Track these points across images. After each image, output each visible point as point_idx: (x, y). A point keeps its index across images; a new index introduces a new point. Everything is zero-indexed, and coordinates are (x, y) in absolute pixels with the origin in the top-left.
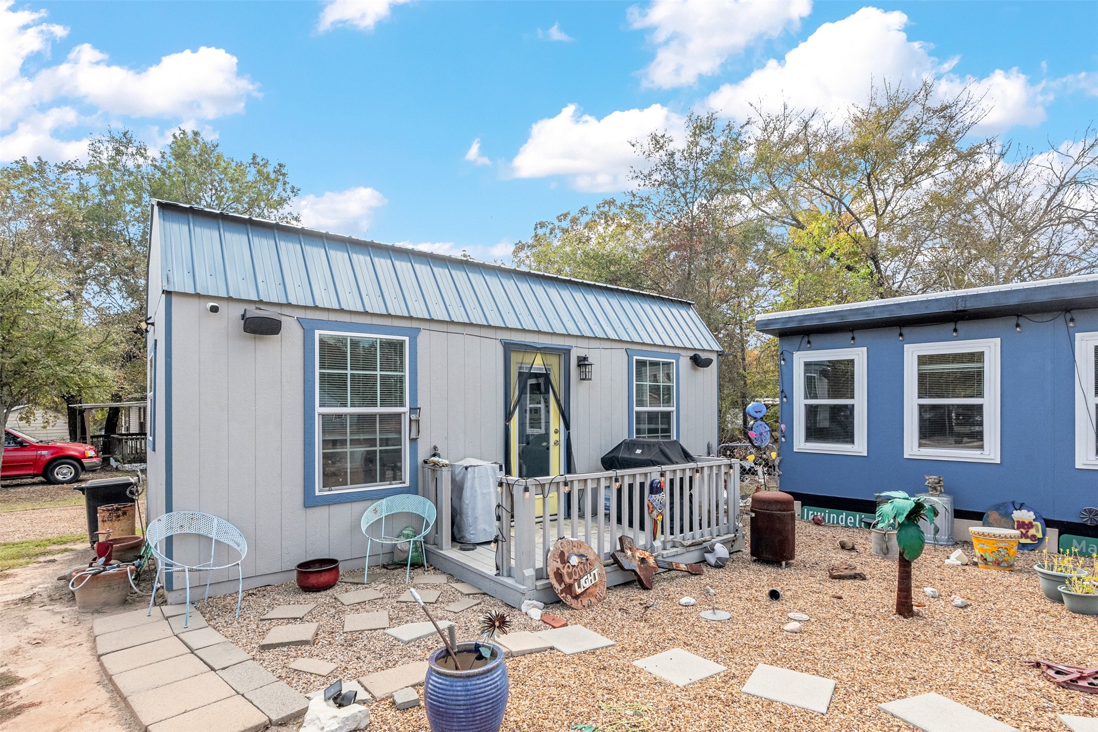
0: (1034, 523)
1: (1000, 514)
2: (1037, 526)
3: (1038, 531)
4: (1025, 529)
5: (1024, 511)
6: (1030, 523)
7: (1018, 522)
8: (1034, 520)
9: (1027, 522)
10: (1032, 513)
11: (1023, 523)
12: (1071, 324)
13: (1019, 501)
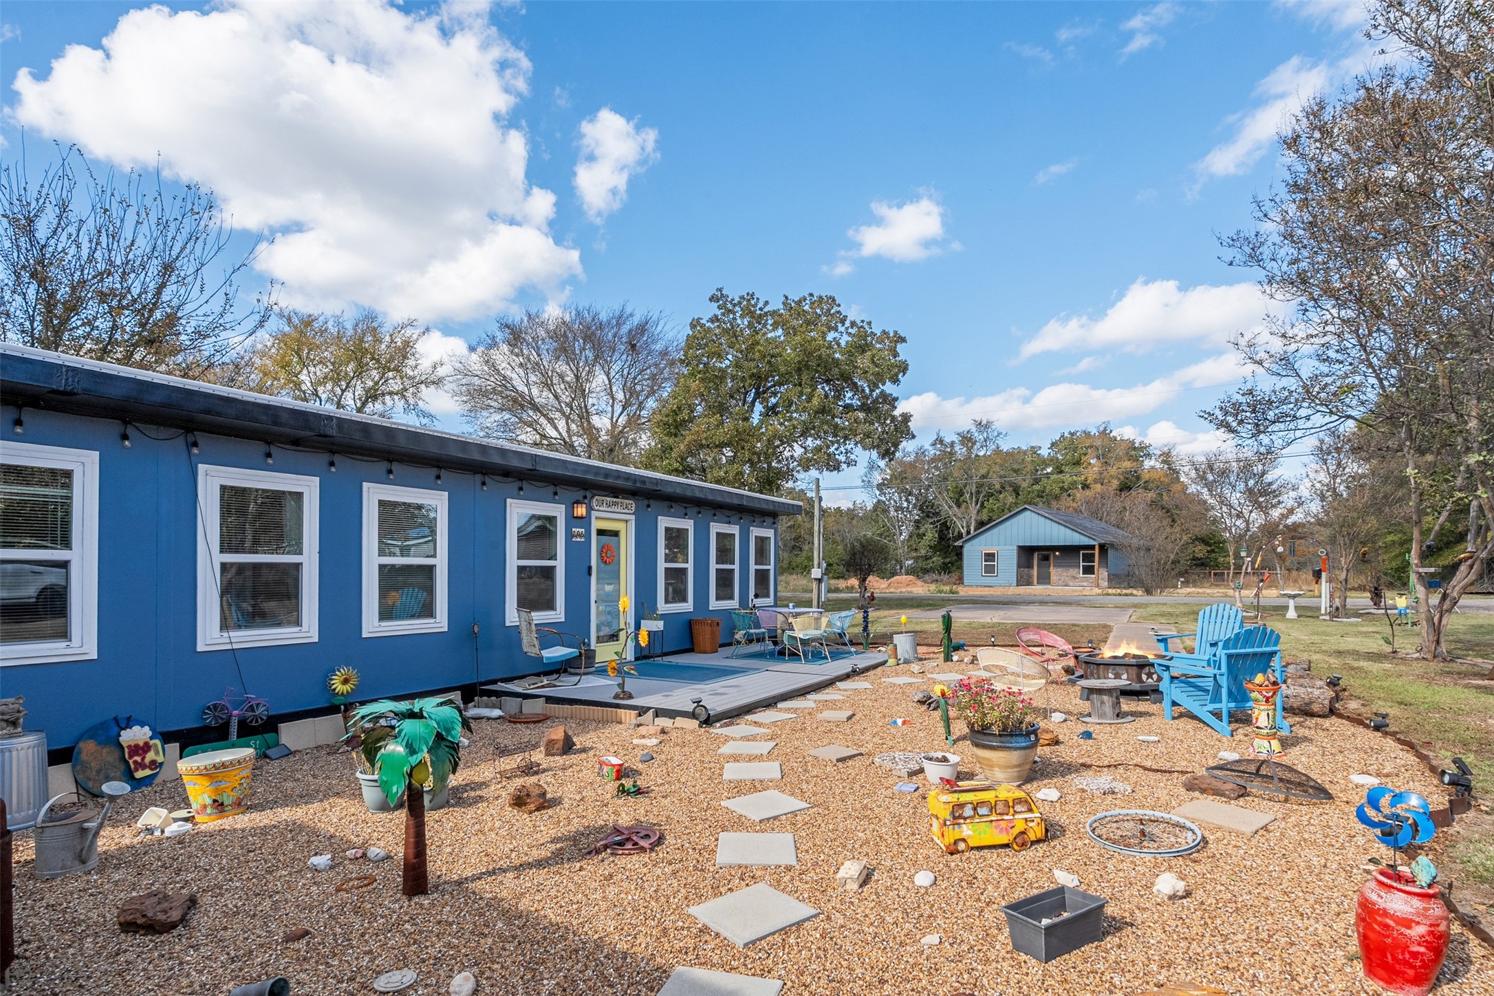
0: (152, 742)
1: (100, 743)
2: (156, 745)
3: (157, 753)
4: (138, 755)
5: (136, 728)
6: (146, 744)
7: (129, 747)
8: (151, 738)
9: (141, 744)
10: (147, 728)
11: (137, 746)
12: (195, 451)
13: (123, 715)
